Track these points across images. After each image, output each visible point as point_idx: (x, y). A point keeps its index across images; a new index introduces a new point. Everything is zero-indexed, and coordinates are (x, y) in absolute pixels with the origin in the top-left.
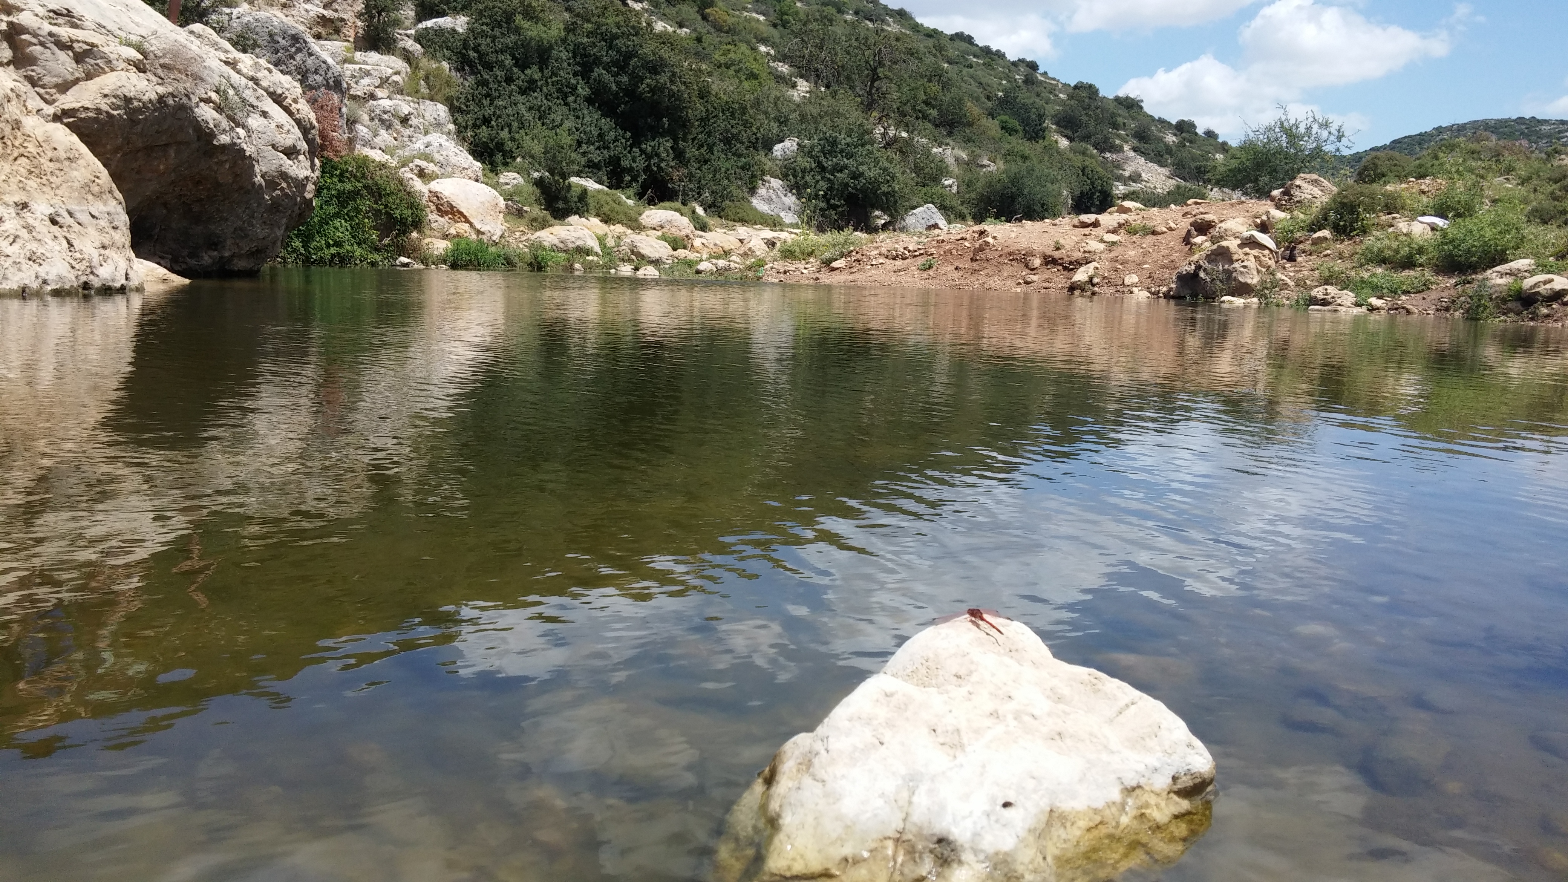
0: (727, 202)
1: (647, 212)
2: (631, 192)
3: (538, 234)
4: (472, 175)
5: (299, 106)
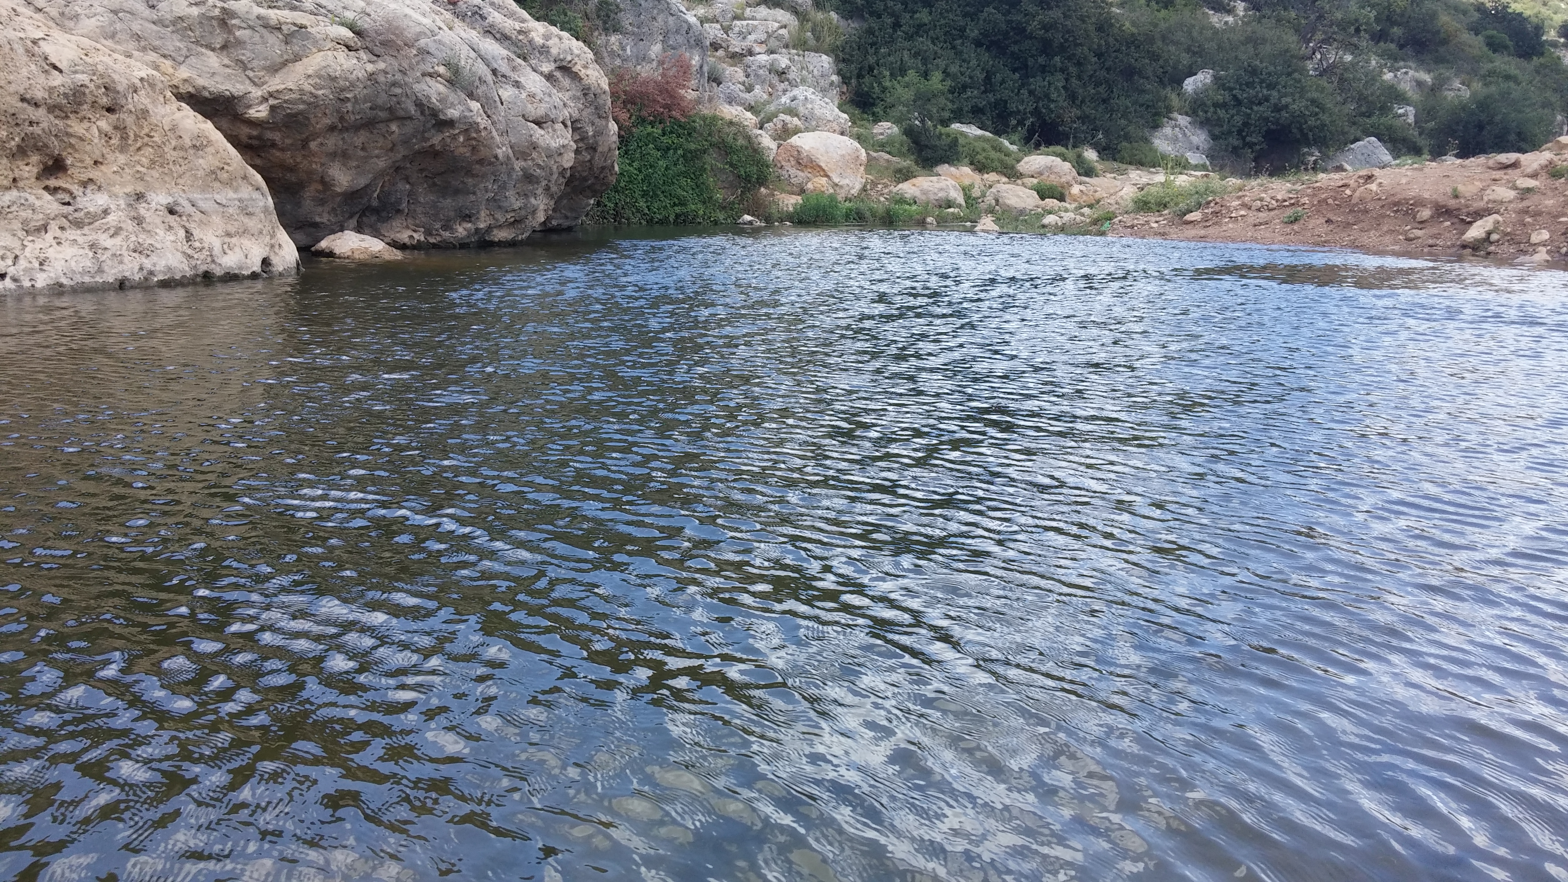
0: (1124, 144)
1: (1026, 159)
2: (1015, 137)
3: (900, 186)
4: (837, 128)
5: (589, 72)
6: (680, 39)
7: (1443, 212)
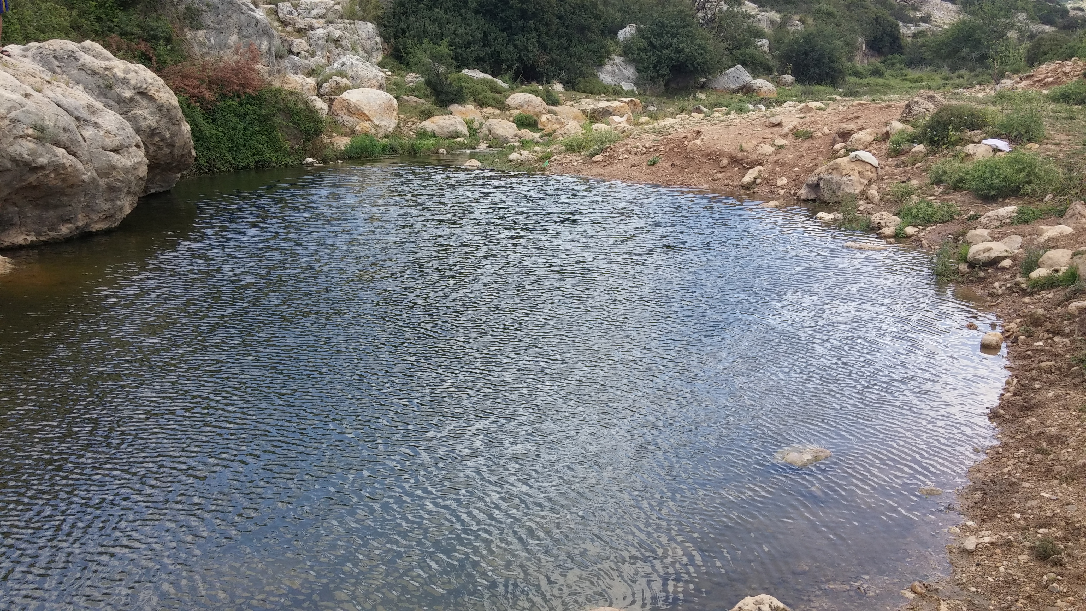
0: (580, 79)
1: (512, 96)
3: (424, 123)
6: (251, 31)
7: (735, 161)
